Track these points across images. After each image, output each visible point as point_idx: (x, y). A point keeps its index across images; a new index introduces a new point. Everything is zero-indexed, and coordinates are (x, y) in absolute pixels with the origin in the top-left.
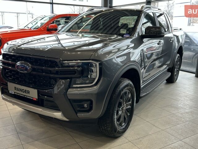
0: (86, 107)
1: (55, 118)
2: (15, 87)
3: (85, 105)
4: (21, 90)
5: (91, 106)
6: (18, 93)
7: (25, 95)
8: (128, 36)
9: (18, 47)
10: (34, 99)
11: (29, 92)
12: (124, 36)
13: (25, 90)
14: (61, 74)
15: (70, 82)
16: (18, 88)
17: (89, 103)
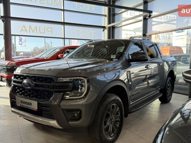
0: (76, 116)
1: (51, 127)
2: (21, 101)
3: (76, 114)
4: (25, 103)
5: (80, 115)
6: (23, 106)
7: (28, 107)
8: (116, 60)
9: (26, 68)
10: (35, 110)
11: (31, 104)
12: (114, 60)
13: (29, 103)
14: (56, 88)
15: (64, 95)
16: (23, 101)
17: (79, 112)
